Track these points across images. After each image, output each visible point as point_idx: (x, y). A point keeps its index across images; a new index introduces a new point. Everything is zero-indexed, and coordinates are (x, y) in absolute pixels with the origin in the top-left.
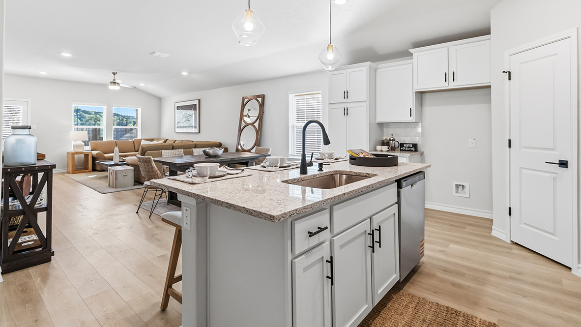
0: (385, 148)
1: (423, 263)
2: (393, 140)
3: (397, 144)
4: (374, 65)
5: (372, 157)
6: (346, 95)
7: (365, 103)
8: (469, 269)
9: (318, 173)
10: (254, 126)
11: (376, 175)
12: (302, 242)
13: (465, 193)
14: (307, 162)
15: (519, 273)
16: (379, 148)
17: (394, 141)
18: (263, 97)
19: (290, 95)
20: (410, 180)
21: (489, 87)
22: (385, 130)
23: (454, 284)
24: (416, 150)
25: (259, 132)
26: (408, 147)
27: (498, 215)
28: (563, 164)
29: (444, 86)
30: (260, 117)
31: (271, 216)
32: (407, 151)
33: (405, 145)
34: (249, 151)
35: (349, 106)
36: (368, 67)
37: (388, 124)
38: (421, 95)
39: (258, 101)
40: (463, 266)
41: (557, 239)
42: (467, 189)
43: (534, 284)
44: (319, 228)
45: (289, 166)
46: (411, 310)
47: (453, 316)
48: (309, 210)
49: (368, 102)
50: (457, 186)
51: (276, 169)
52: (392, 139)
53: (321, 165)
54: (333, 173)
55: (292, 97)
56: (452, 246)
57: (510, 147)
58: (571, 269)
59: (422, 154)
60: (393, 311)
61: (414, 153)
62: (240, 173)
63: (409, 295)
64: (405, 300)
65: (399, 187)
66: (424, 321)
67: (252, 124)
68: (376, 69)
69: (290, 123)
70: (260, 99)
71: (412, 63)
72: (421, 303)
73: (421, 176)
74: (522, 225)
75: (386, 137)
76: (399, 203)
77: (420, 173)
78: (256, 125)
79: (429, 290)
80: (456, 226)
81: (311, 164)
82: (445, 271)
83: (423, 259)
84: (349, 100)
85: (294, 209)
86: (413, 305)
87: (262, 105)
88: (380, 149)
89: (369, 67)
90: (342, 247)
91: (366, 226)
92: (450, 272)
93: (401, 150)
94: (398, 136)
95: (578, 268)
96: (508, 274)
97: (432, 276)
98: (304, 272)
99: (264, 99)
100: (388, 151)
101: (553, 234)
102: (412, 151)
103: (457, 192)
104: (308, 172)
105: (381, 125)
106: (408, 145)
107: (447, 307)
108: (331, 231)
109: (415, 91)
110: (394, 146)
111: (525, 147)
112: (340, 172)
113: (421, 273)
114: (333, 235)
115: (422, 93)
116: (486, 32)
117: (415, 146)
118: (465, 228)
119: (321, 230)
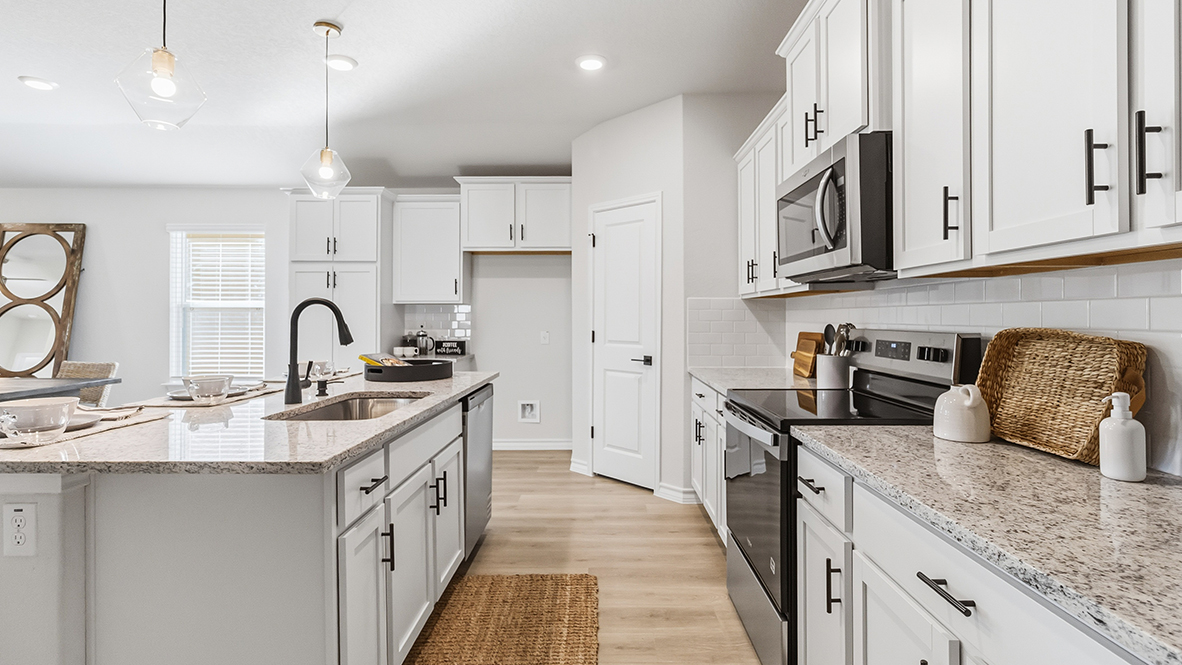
0: (410, 351)
1: (489, 530)
2: (423, 336)
3: (430, 343)
4: (390, 192)
5: (406, 365)
6: (332, 246)
7: (373, 266)
8: (550, 520)
9: (317, 399)
10: (48, 308)
11: (429, 394)
12: (353, 505)
13: (534, 416)
14: (301, 379)
15: (604, 511)
16: (398, 351)
17: (425, 338)
18: (81, 231)
19: (173, 234)
20: (478, 398)
21: (570, 252)
22: (408, 317)
23: (534, 545)
24: (463, 353)
25: (65, 322)
26: (450, 348)
27: (579, 442)
28: (648, 361)
29: (506, 245)
30: (70, 283)
31: (314, 464)
32: (449, 354)
33: (444, 344)
34: (28, 374)
35: (338, 268)
36: (379, 196)
37: (413, 307)
38: (471, 257)
39: (61, 240)
40: (543, 519)
41: (640, 456)
42: (537, 410)
43: (620, 518)
44: (373, 480)
45: (243, 394)
46: (484, 596)
47: (539, 583)
48: (364, 450)
49: (379, 264)
50: (524, 406)
51: (220, 400)
52: (421, 333)
53: (323, 385)
54: (346, 398)
55: (177, 239)
56: (524, 497)
57: (593, 341)
58: (652, 491)
59: (472, 358)
60: (459, 606)
61: (460, 358)
62: (135, 415)
63: (478, 578)
64: (474, 586)
65: (465, 409)
66: (504, 601)
67: (41, 301)
68: (393, 203)
69: (172, 300)
70: (69, 237)
71: (459, 201)
72: (496, 581)
73: (488, 389)
74: (606, 448)
75: (409, 331)
76: (463, 435)
77: (486, 386)
78: (57, 303)
79: (502, 562)
80: (525, 469)
81: (308, 384)
82: (520, 531)
83: (490, 525)
84: (337, 257)
85: (345, 450)
86: (487, 589)
87: (76, 253)
88: (401, 354)
89: (382, 196)
90: (400, 509)
91: (426, 475)
92: (528, 531)
93: (437, 353)
94: (431, 328)
95: (661, 486)
96: (593, 515)
97: (505, 543)
98: (356, 554)
99: (84, 236)
100: (415, 356)
101: (636, 452)
102: (457, 354)
103: (523, 416)
104: (303, 399)
105: (401, 308)
106: (449, 345)
107: (531, 576)
108: (387, 487)
109: (463, 250)
110: (424, 345)
111: (610, 341)
112: (359, 394)
113: (487, 545)
114: (388, 491)
115: (473, 253)
116: (565, 171)
117: (461, 345)
118: (537, 468)
119: (377, 482)
